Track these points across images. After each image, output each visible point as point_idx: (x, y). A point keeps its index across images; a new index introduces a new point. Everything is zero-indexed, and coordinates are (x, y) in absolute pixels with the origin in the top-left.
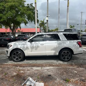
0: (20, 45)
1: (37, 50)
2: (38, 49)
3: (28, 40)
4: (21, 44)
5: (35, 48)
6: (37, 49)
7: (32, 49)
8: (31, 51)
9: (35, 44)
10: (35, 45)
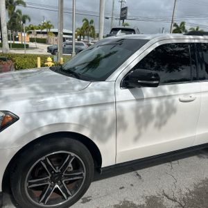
0: (77, 112)
1: (164, 128)
2: (173, 120)
3: (119, 74)
4: (81, 101)
5: (156, 120)
6: (165, 122)
7: (139, 128)
8: (136, 139)
9: (157, 98)
10: (155, 103)
